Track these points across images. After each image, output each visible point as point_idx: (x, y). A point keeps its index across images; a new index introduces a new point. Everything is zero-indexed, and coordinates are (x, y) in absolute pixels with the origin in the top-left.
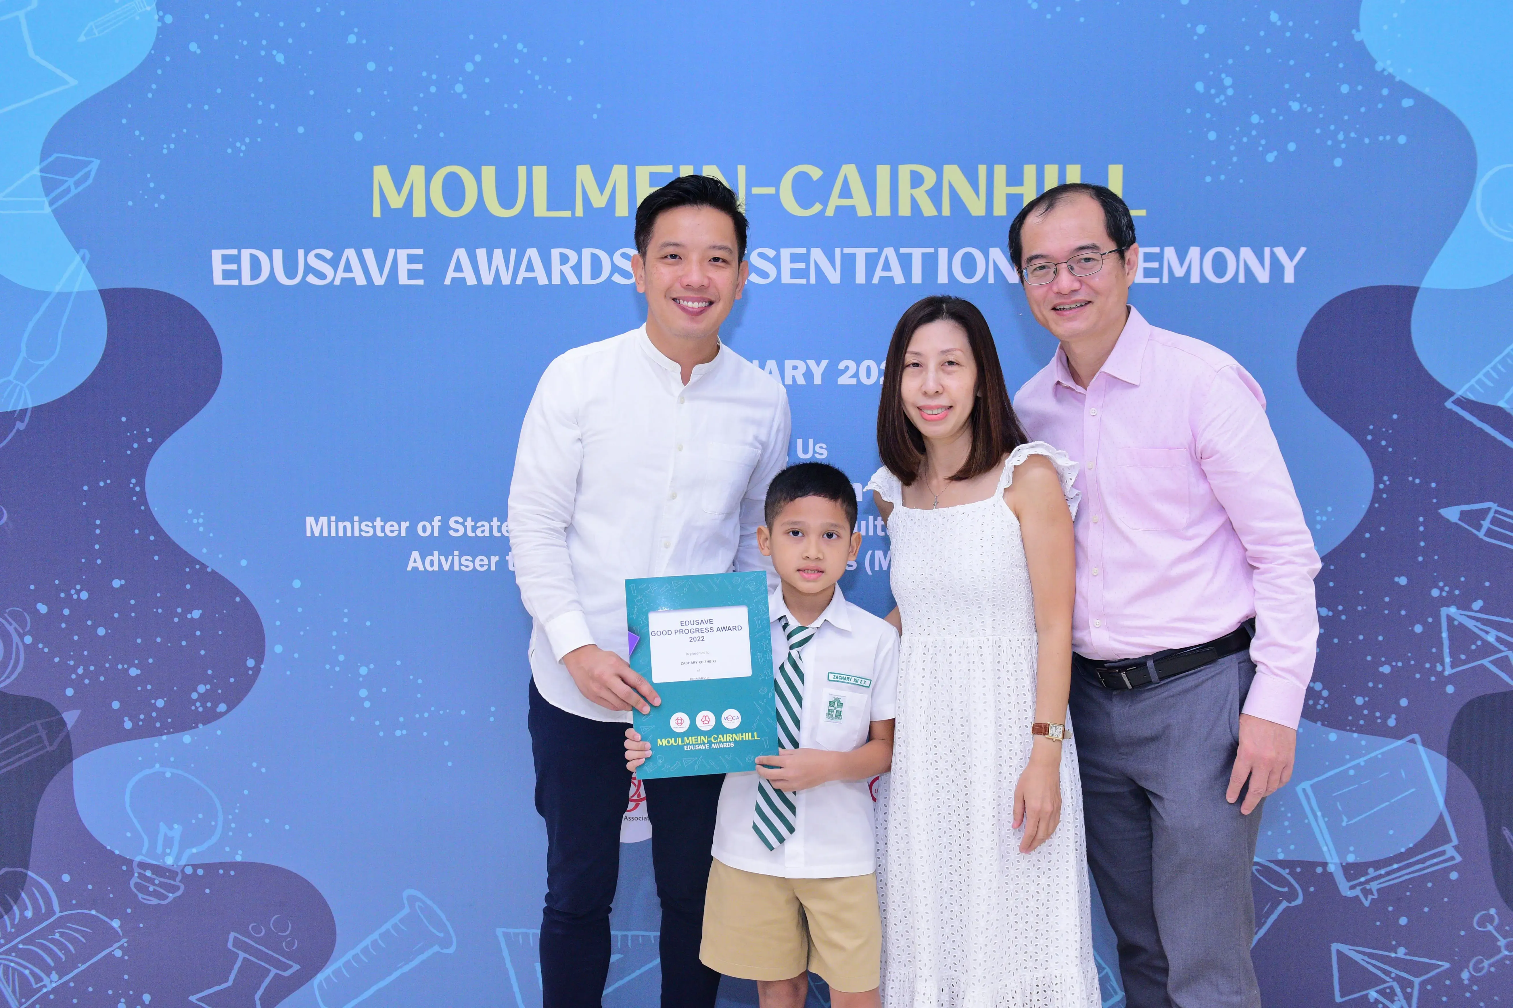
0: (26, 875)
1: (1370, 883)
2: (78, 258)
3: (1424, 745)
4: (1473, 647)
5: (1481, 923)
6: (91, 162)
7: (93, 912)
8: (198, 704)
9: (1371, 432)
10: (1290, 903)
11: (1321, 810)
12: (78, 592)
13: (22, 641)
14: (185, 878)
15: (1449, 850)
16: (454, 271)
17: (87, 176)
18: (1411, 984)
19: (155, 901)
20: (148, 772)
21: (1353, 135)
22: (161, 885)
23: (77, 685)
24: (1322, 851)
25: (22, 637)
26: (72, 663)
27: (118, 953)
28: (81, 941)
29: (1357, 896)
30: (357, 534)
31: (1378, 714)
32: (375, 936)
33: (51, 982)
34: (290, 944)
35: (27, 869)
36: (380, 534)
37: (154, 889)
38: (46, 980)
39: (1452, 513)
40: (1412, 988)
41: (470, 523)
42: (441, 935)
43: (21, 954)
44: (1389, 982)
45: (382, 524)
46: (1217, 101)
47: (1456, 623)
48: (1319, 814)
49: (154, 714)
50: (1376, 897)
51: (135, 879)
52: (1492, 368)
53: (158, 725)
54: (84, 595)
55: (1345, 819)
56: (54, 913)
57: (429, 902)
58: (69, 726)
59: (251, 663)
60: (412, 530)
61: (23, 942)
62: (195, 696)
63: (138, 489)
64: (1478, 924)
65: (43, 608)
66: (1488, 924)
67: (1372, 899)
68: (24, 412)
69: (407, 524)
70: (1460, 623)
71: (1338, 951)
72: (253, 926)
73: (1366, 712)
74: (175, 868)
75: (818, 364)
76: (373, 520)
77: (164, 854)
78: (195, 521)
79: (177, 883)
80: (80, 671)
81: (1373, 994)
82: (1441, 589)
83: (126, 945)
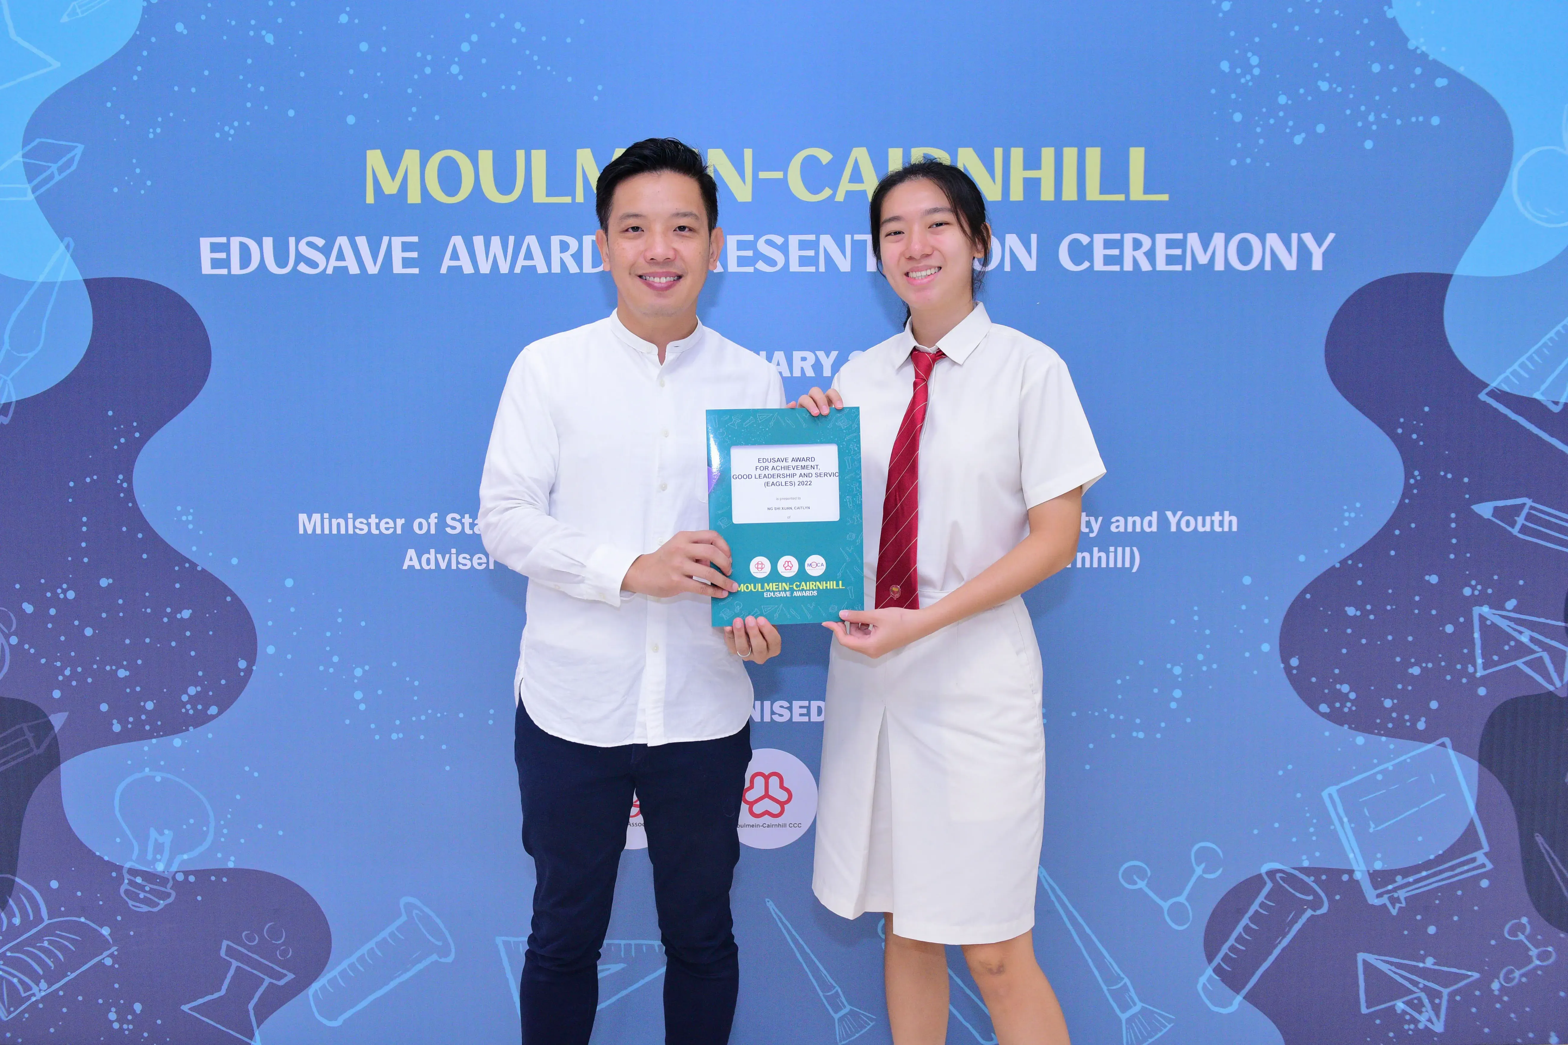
0: (13, 881)
1: (1398, 891)
2: (62, 247)
3: (1455, 749)
4: (1506, 648)
5: (1513, 933)
6: (73, 148)
7: (83, 920)
8: (189, 706)
9: (1401, 426)
10: (1315, 911)
11: (1347, 816)
12: (65, 592)
13: (8, 641)
14: (177, 885)
15: (1480, 857)
16: (451, 259)
17: (71, 161)
18: (1439, 995)
19: (145, 908)
20: (138, 776)
21: (1384, 116)
22: (151, 891)
23: (64, 686)
24: (1348, 858)
25: (7, 637)
26: (58, 664)
27: (109, 962)
28: (70, 949)
29: (1384, 905)
30: (351, 531)
31: (1407, 717)
32: (372, 944)
33: (40, 990)
34: (284, 953)
35: (15, 876)
36: (375, 531)
37: (145, 896)
38: (35, 989)
39: (1485, 510)
40: (1440, 998)
41: (467, 520)
42: (440, 944)
43: (9, 962)
44: (1415, 993)
45: (377, 521)
46: (1243, 81)
47: (1488, 623)
48: (1345, 820)
49: (143, 717)
50: (1404, 905)
51: (125, 886)
52: (1528, 359)
53: (147, 727)
54: (71, 595)
55: (1372, 825)
56: (42, 920)
57: (426, 910)
58: (57, 729)
59: (242, 664)
60: (407, 527)
61: (11, 949)
62: (185, 698)
63: (125, 485)
64: (1509, 933)
65: (28, 608)
66: (1519, 933)
67: (1400, 907)
68: (7, 405)
69: (403, 521)
70: (1492, 622)
71: (1365, 961)
72: (246, 935)
73: (1394, 715)
74: (166, 874)
75: (828, 356)
76: (368, 517)
77: (155, 860)
78: (184, 518)
79: (168, 890)
80: (67, 672)
81: (1400, 1005)
82: (1474, 588)
83: (116, 953)
